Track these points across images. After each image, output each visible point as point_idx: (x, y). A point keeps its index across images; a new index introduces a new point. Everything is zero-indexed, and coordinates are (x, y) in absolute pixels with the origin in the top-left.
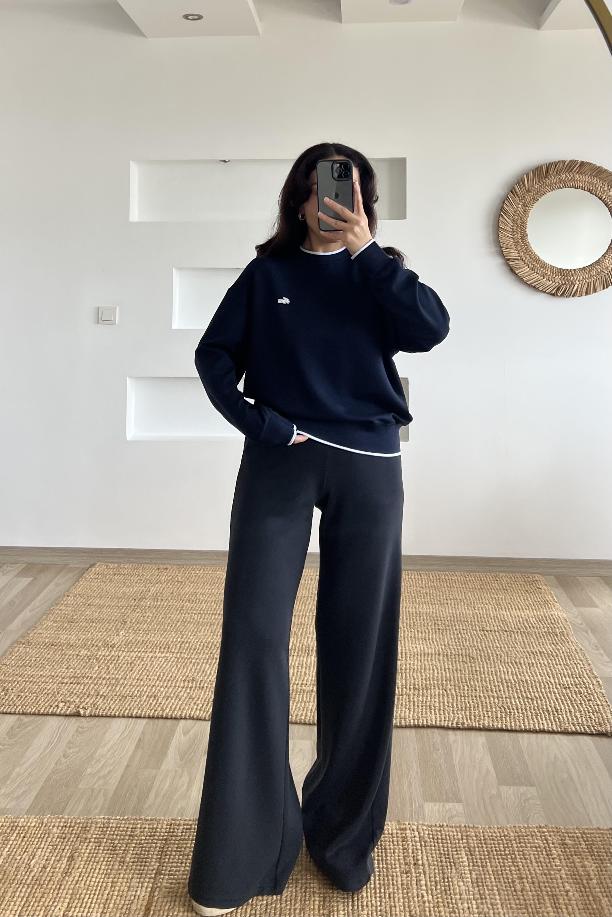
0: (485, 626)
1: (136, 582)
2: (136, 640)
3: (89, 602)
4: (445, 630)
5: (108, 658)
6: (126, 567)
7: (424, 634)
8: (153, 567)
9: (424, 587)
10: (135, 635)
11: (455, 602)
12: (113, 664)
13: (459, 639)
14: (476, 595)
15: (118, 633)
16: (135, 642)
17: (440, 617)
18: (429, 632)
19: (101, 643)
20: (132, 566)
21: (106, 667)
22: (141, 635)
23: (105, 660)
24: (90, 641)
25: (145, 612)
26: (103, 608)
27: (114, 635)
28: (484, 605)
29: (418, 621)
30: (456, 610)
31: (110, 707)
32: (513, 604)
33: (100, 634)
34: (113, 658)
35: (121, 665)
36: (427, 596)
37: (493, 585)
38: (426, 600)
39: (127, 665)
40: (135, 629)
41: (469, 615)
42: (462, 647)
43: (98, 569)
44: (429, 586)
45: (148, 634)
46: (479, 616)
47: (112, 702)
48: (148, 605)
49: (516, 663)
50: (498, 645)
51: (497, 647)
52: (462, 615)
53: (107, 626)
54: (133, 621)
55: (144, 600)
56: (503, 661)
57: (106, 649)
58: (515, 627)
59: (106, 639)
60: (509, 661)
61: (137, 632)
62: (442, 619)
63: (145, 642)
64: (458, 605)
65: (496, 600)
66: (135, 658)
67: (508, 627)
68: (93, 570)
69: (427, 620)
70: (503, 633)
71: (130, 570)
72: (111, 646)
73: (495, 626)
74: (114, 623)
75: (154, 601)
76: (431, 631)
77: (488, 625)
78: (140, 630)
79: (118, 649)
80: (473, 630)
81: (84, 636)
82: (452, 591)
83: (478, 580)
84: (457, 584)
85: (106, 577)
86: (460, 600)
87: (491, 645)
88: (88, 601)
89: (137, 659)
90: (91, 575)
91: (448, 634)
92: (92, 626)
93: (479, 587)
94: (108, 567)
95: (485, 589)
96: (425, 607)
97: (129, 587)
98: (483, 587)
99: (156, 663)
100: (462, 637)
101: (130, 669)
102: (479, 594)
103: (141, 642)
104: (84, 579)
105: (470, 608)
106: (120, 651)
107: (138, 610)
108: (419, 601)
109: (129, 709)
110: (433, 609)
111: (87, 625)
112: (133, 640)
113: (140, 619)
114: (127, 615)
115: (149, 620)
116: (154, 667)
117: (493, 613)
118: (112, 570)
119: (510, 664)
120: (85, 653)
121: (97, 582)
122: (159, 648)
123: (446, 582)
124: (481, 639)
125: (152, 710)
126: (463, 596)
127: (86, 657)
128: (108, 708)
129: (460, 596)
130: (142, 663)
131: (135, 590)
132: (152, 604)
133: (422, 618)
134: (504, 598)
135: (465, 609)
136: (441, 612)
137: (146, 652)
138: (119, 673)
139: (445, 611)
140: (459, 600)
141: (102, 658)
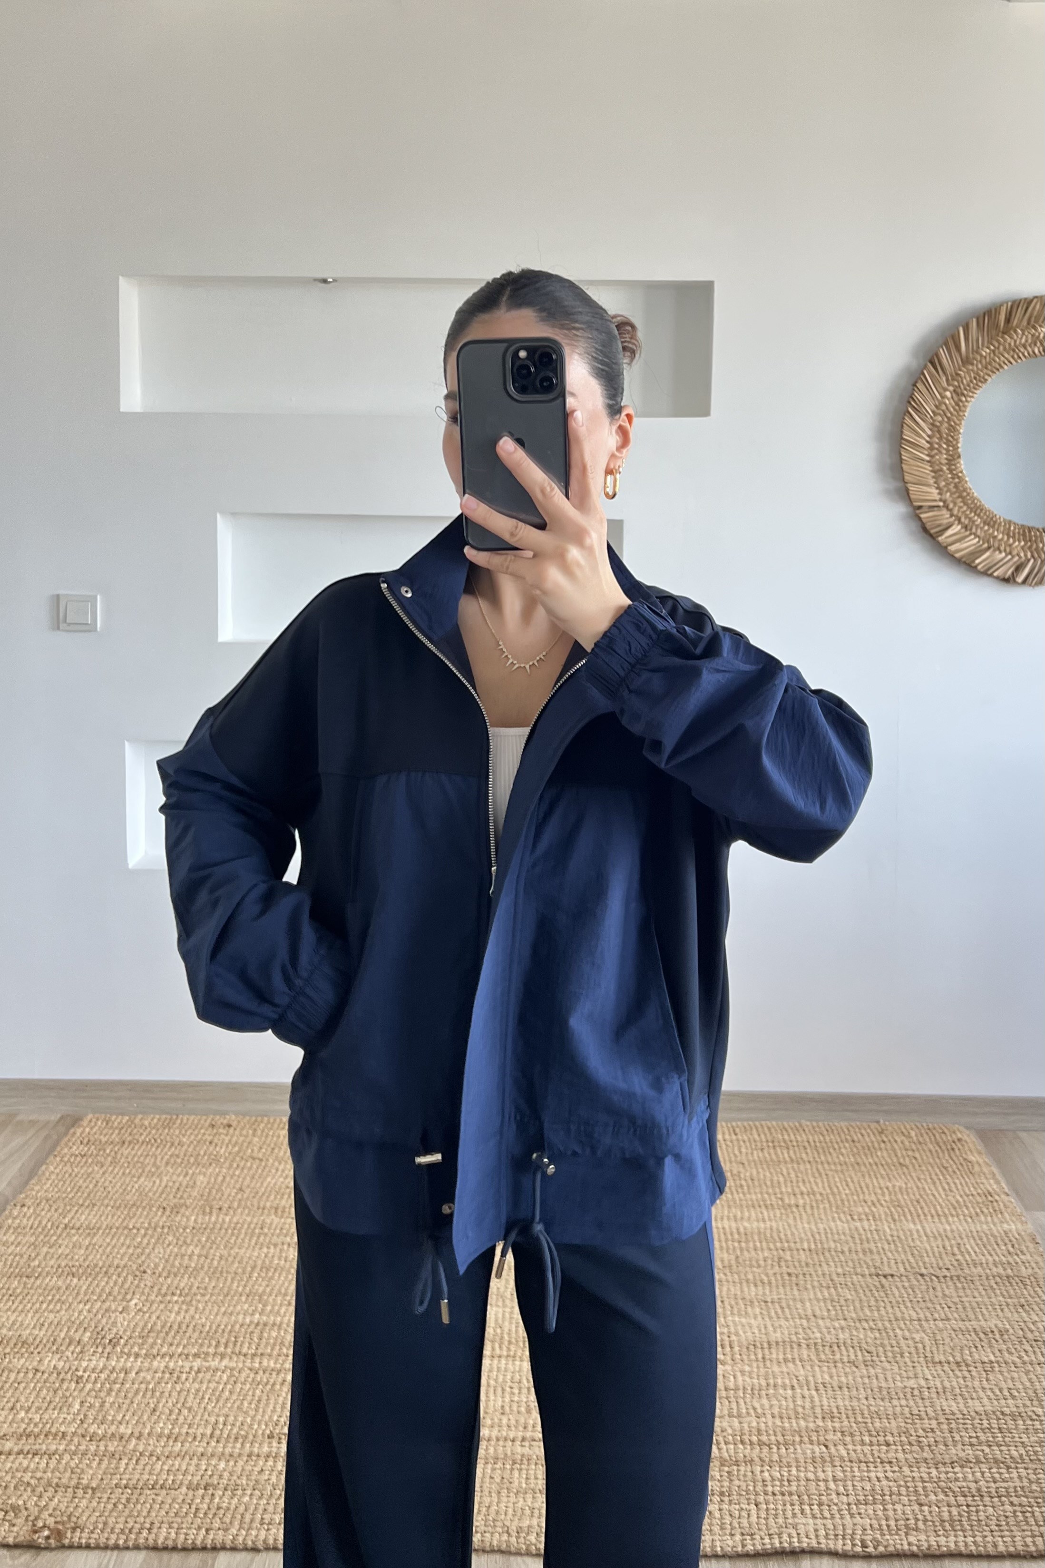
0: (877, 1264)
1: (167, 1163)
2: (166, 1322)
3: (66, 1221)
4: (801, 1277)
5: (103, 1376)
6: (146, 1123)
7: (760, 1288)
8: (202, 1122)
9: (746, 1163)
10: (162, 1306)
11: (811, 1201)
12: (114, 1394)
13: (832, 1301)
14: (849, 1180)
15: (125, 1303)
16: (163, 1327)
17: (788, 1242)
18: (770, 1283)
19: (88, 1334)
20: (159, 1120)
21: (97, 1405)
22: (176, 1308)
23: (95, 1382)
24: (65, 1329)
25: (185, 1242)
26: (95, 1234)
27: (116, 1311)
28: (869, 1207)
29: (746, 1253)
30: (816, 1224)
31: (105, 1524)
32: (926, 1203)
33: (87, 1307)
34: (115, 1375)
35: (130, 1395)
36: (754, 1186)
37: (879, 1153)
38: (754, 1197)
39: (144, 1396)
40: (163, 1291)
41: (844, 1234)
42: (843, 1323)
43: (87, 1130)
44: (754, 1161)
45: (189, 1304)
46: (864, 1237)
47: (110, 1506)
48: (191, 1224)
49: (957, 1363)
50: (914, 1316)
51: (911, 1320)
52: (829, 1235)
53: (103, 1283)
54: (160, 1269)
55: (183, 1210)
56: (929, 1359)
57: (100, 1350)
58: (938, 1264)
59: (99, 1321)
60: (943, 1359)
61: (168, 1298)
62: (792, 1245)
63: (184, 1327)
64: (818, 1207)
65: (890, 1194)
66: (163, 1372)
67: (924, 1263)
68: (79, 1131)
69: (762, 1250)
70: (918, 1281)
71: (154, 1132)
72: (110, 1341)
73: (899, 1261)
74: (119, 1276)
75: (204, 1213)
76: (773, 1281)
77: (885, 1259)
78: (173, 1294)
79: (126, 1350)
80: (856, 1274)
81: (52, 1316)
82: (802, 1173)
83: (847, 1141)
84: (810, 1155)
85: (105, 1150)
86: (821, 1194)
87: (899, 1315)
88: (64, 1218)
89: (167, 1376)
90: (71, 1148)
91: (809, 1286)
92: (69, 1285)
93: (852, 1160)
94: (110, 1124)
95: (865, 1164)
96: (753, 1214)
97: (153, 1176)
98: (859, 1160)
99: (207, 1388)
100: (839, 1295)
101: (152, 1406)
102: (855, 1180)
103: (176, 1327)
104: (58, 1159)
105: (842, 1215)
106: (129, 1355)
107: (170, 1238)
108: (741, 1200)
109: (148, 1526)
110: (770, 1220)
111: (60, 1283)
112: (159, 1323)
113: (173, 1266)
114: (147, 1251)
115: (193, 1265)
116: (203, 1398)
117: (891, 1229)
118: (117, 1131)
119: (946, 1368)
120: (53, 1362)
121: (86, 1162)
122: (214, 1343)
123: (788, 1149)
124: (877, 1301)
125: (199, 1528)
126: (826, 1185)
127: (55, 1375)
128: (100, 1526)
129: (820, 1185)
130: (178, 1387)
131: (163, 1184)
132: (200, 1221)
133: (751, 1245)
134: (904, 1186)
135: (834, 1220)
136: (786, 1227)
137: (187, 1356)
138: (127, 1418)
139: (795, 1226)
140: (819, 1197)
141: (89, 1376)
